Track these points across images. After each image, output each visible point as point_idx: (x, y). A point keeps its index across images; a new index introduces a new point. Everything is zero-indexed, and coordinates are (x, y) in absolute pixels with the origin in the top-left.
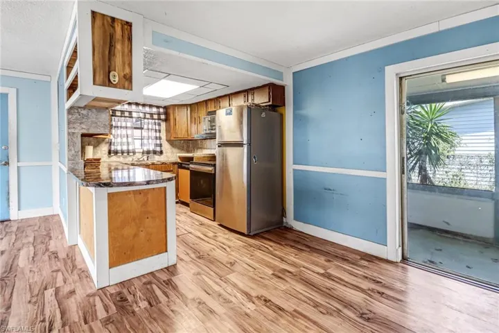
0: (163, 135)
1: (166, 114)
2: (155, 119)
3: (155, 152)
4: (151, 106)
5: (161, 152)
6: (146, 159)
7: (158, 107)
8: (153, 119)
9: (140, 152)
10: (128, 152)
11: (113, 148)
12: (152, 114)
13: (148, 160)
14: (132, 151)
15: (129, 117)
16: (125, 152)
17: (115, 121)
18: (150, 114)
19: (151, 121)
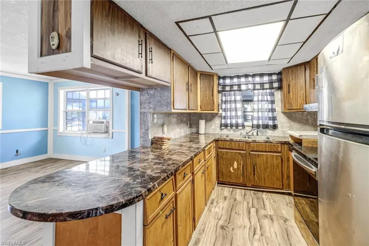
0: (278, 107)
1: (280, 81)
2: (266, 89)
3: (266, 127)
4: (262, 75)
5: (275, 127)
6: (255, 134)
7: (270, 75)
8: (263, 89)
9: (250, 126)
10: (237, 126)
11: (223, 121)
12: (263, 83)
13: (257, 135)
14: (241, 125)
15: (238, 91)
16: (234, 125)
17: (225, 96)
18: (260, 84)
19: (262, 91)
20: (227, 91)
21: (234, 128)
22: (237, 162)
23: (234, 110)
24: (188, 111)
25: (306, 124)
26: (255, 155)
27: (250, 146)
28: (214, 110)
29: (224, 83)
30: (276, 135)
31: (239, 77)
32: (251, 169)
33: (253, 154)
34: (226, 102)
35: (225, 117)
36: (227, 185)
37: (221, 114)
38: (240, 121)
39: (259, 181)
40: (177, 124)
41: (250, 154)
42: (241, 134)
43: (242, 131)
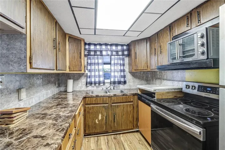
0: (127, 68)
1: (129, 50)
2: (120, 55)
3: (119, 83)
4: (117, 45)
5: (125, 82)
6: (112, 88)
7: (122, 45)
8: (118, 55)
9: (109, 83)
10: (99, 83)
11: (89, 80)
12: (118, 51)
13: (114, 89)
14: (102, 82)
15: (100, 55)
16: (97, 83)
17: (90, 59)
18: (116, 51)
19: (117, 57)
20: (92, 55)
21: (97, 85)
22: (102, 114)
23: (97, 70)
24: (55, 71)
25: (142, 79)
26: (115, 106)
27: (111, 99)
28: (81, 71)
29: (90, 49)
30: (126, 88)
31: (100, 45)
32: (112, 118)
33: (114, 106)
34: (91, 64)
35: (90, 76)
36: (92, 135)
37: (87, 74)
38: (102, 79)
39: (118, 126)
40: (43, 85)
41: (111, 106)
42: (103, 89)
43: (103, 87)
